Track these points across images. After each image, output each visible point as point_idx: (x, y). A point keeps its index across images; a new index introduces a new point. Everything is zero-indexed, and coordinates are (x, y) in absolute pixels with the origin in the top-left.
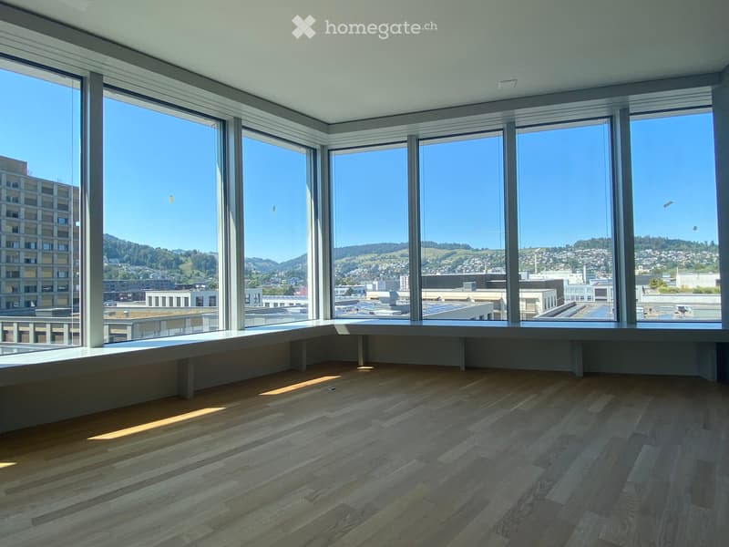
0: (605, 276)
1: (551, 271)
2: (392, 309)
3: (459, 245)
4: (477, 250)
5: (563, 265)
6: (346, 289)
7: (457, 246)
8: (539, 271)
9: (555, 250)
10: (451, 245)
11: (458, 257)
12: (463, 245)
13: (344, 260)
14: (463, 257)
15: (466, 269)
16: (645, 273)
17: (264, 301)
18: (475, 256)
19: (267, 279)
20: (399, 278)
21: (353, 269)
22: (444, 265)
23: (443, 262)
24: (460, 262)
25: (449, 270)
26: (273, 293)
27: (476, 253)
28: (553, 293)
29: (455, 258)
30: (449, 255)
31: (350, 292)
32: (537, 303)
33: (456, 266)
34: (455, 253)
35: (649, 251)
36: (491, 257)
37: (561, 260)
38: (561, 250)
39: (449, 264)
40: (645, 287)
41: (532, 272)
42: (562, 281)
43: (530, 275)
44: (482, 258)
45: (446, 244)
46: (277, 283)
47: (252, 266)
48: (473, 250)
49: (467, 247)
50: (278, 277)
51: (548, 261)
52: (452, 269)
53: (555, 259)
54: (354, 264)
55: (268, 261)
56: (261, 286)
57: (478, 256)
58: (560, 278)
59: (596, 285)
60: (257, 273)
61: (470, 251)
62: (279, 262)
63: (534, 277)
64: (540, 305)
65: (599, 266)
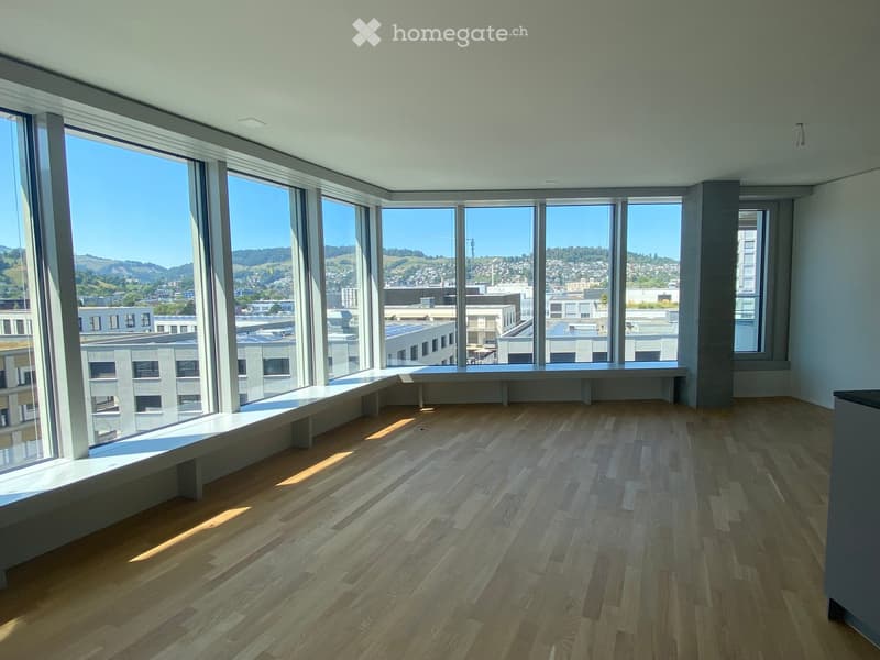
0: (559, 289)
1: (507, 284)
2: (345, 333)
3: (411, 252)
4: (431, 258)
5: (519, 276)
6: (270, 305)
7: (409, 253)
8: (495, 284)
9: (511, 260)
10: (401, 251)
11: (410, 266)
12: (416, 252)
13: (264, 266)
14: (416, 265)
15: (419, 280)
16: (596, 286)
17: (157, 323)
18: (429, 265)
19: (151, 292)
20: (340, 290)
21: (278, 279)
22: (393, 275)
23: (393, 271)
24: (412, 271)
25: (400, 281)
26: (164, 311)
27: (428, 261)
28: (511, 308)
29: (407, 267)
30: (399, 264)
31: (276, 309)
32: (497, 320)
33: (408, 277)
34: (406, 261)
35: (600, 262)
36: (447, 267)
37: (517, 271)
38: (517, 259)
39: (400, 274)
40: (598, 301)
41: (488, 284)
42: (519, 294)
43: (488, 288)
44: (436, 267)
45: (396, 250)
46: (167, 296)
47: (125, 272)
48: (427, 258)
49: (420, 254)
50: (168, 288)
51: (505, 272)
52: (403, 281)
53: (511, 270)
54: (279, 271)
55: (150, 265)
56: (143, 301)
57: (433, 265)
58: (517, 292)
59: (551, 299)
60: (135, 283)
61: (423, 259)
62: (168, 268)
63: (493, 291)
64: (500, 322)
65: (554, 278)
